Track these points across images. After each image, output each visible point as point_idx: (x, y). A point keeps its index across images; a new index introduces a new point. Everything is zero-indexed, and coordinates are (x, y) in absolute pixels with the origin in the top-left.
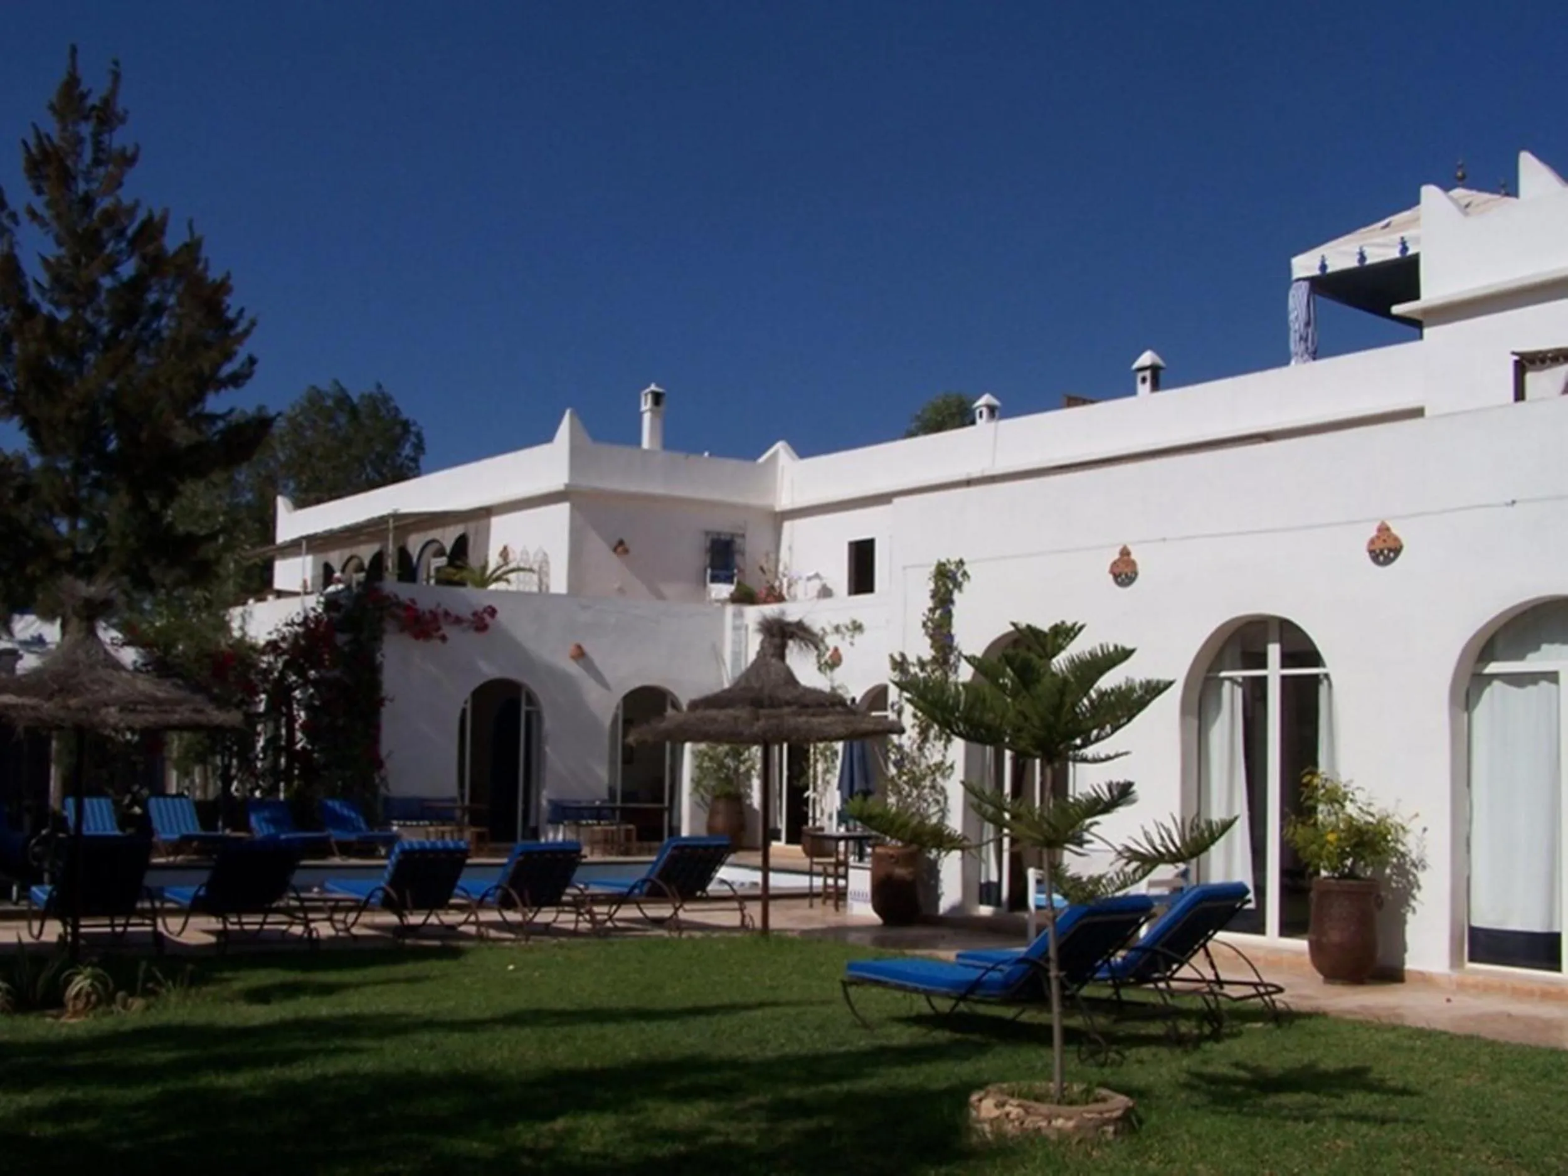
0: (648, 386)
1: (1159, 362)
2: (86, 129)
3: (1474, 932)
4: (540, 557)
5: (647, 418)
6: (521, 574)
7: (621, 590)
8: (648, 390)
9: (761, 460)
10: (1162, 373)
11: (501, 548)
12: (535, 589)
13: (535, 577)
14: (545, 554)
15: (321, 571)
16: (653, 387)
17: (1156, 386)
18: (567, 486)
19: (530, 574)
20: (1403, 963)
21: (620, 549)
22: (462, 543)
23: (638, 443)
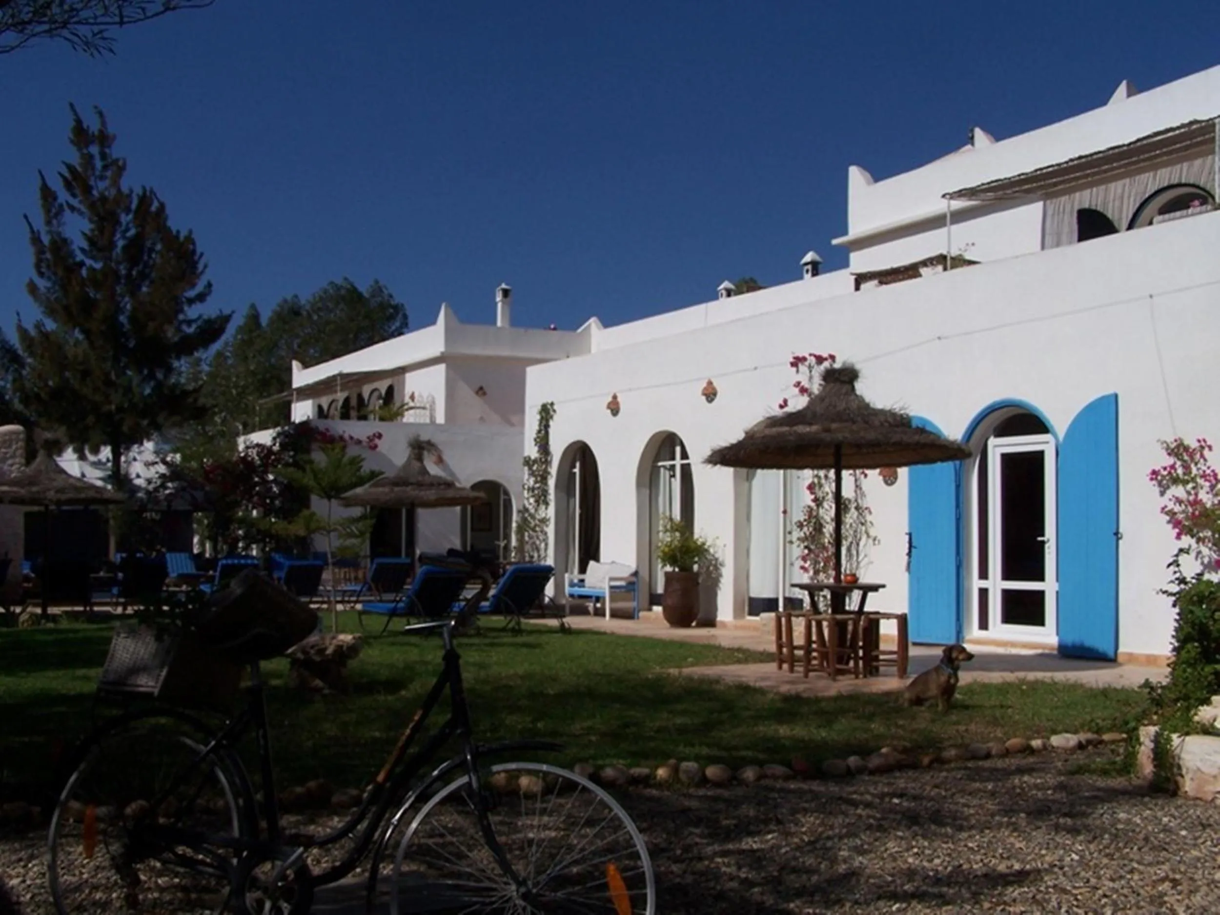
0: (500, 285)
1: (818, 258)
2: (94, 150)
3: (752, 601)
4: (430, 399)
5: (499, 305)
6: (418, 411)
7: (482, 419)
8: (499, 288)
9: (580, 330)
10: (820, 266)
11: (410, 393)
12: (428, 421)
13: (428, 412)
14: (433, 398)
15: (316, 409)
16: (504, 286)
17: (815, 273)
18: (442, 353)
19: (422, 411)
20: (715, 616)
21: (480, 393)
22: (390, 390)
23: (494, 322)
